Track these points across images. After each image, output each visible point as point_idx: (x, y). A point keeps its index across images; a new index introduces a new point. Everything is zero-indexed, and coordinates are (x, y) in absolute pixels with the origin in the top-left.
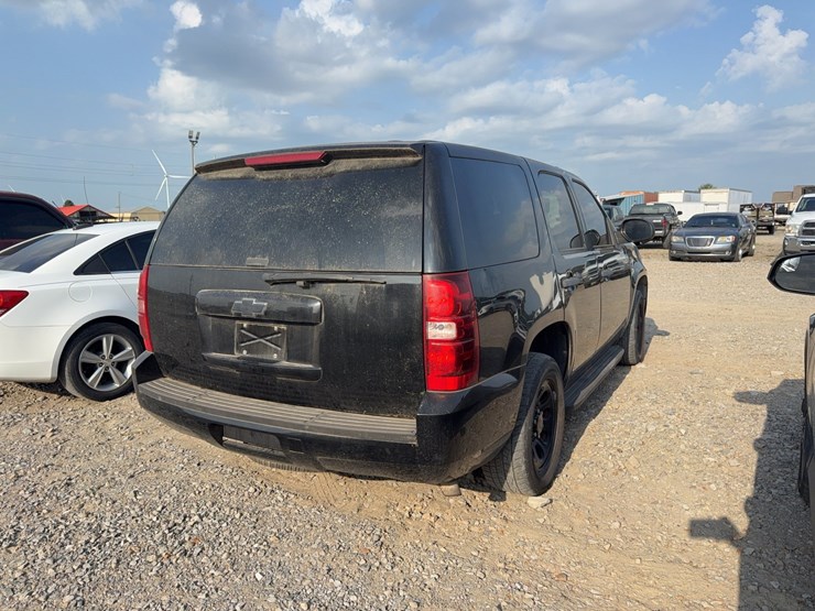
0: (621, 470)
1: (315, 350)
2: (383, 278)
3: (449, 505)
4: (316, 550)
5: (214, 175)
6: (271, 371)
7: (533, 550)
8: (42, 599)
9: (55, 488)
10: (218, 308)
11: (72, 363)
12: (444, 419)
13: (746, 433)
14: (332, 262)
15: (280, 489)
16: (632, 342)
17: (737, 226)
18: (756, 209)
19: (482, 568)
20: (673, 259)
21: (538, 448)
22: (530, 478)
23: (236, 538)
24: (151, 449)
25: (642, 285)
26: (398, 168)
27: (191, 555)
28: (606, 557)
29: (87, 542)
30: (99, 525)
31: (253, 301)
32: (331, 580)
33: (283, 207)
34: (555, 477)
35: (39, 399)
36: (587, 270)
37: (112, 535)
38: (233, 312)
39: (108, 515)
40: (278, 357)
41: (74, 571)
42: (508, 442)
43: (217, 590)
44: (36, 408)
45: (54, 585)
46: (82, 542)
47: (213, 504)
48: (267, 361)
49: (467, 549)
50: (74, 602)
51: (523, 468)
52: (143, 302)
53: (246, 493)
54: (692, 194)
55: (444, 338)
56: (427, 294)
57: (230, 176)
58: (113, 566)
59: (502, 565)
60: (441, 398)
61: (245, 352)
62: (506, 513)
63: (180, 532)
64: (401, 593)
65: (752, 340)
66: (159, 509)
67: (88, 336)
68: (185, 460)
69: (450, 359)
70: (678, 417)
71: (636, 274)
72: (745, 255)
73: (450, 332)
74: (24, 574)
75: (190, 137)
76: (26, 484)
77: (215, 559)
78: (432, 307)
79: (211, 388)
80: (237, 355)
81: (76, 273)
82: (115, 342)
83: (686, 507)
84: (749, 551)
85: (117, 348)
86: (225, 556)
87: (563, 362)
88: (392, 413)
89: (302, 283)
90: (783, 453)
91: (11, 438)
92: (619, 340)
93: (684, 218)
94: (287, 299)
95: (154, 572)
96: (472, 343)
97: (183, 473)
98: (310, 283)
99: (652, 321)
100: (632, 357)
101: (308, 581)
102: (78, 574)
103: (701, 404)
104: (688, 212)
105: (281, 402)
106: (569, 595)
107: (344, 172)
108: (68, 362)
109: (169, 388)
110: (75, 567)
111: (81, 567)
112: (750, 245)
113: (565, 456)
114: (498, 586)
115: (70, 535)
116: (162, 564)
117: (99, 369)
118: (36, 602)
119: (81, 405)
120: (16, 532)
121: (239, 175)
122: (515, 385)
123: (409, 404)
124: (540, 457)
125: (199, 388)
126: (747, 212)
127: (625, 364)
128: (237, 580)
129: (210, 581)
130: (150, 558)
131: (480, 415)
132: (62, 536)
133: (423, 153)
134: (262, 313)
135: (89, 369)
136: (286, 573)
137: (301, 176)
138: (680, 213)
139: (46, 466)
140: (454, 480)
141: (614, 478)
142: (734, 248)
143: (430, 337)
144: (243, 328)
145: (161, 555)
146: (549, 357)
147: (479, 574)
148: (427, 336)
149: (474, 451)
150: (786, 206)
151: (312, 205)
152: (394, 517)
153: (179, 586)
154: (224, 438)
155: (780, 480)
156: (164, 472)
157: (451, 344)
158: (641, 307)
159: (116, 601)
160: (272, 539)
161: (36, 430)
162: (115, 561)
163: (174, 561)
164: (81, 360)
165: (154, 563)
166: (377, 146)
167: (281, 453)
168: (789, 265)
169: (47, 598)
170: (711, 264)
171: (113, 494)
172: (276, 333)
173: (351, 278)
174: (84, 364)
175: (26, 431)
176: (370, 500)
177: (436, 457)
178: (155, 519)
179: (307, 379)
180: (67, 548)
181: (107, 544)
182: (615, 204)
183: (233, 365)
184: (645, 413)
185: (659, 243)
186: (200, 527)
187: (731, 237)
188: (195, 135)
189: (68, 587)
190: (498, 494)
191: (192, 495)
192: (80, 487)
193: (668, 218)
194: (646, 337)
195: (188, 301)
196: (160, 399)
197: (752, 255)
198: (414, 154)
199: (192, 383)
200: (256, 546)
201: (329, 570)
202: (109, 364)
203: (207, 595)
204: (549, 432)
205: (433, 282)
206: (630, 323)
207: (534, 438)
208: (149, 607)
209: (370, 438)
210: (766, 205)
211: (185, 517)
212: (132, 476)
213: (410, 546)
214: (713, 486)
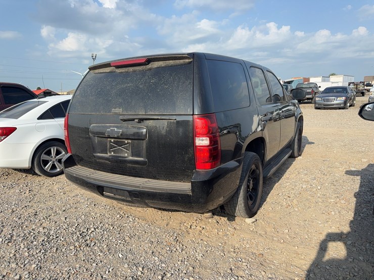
0: (289, 206)
1: (144, 152)
2: (174, 117)
3: (209, 222)
4: (147, 243)
5: (97, 71)
6: (124, 161)
7: (247, 243)
8: (22, 266)
9: (29, 216)
10: (100, 133)
11: (38, 160)
12: (204, 183)
13: (349, 188)
14: (151, 110)
15: (131, 216)
16: (296, 147)
17: (346, 93)
18: (356, 85)
19: (223, 251)
20: (317, 108)
21: (250, 196)
22: (246, 210)
23: (111, 238)
24: (73, 198)
25: (301, 120)
26: (182, 65)
27: (90, 246)
28: (282, 246)
29: (43, 241)
30: (49, 233)
31: (115, 129)
32: (154, 257)
33: (128, 85)
34: (258, 209)
35: (24, 176)
36: (275, 113)
37: (55, 237)
38: (106, 135)
39: (53, 228)
40: (127, 155)
41: (37, 253)
42: (235, 193)
43: (101, 262)
44: (22, 180)
45: (28, 260)
46: (41, 240)
47: (101, 223)
48: (123, 157)
49: (217, 243)
50: (37, 267)
51: (243, 205)
52: (66, 131)
53: (116, 218)
54: (326, 78)
55: (204, 145)
56: (195, 125)
57: (104, 71)
58: (55, 251)
59: (233, 250)
60: (203, 173)
61: (112, 153)
62: (235, 226)
63: (85, 236)
64: (186, 263)
65: (353, 145)
66: (76, 225)
67: (44, 147)
68: (89, 203)
69: (207, 154)
70: (317, 181)
71: (297, 115)
72: (350, 106)
73: (206, 142)
74: (15, 255)
75: (92, 57)
76: (17, 215)
77: (101, 248)
78: (198, 130)
79: (98, 170)
80: (109, 154)
81: (38, 119)
82: (57, 150)
83: (320, 222)
84: (349, 242)
85: (58, 153)
86: (105, 246)
87: (262, 156)
88: (181, 180)
89: (137, 120)
90: (366, 197)
91: (11, 194)
92: (290, 146)
93: (321, 89)
94: (131, 128)
95: (73, 254)
96: (217, 147)
97: (88, 209)
98: (141, 120)
99: (306, 137)
100: (296, 154)
101: (143, 258)
102: (38, 255)
103: (328, 175)
104: (323, 86)
105: (130, 176)
106: (264, 263)
107: (156, 68)
108: (36, 159)
109: (79, 170)
110: (37, 252)
111: (40, 252)
112: (353, 101)
113: (263, 200)
114: (231, 260)
115: (36, 237)
116: (77, 250)
117: (50, 163)
118: (19, 268)
119: (43, 179)
120: (12, 236)
121: (108, 71)
122: (238, 167)
123: (188, 176)
124: (251, 200)
125: (93, 170)
126: (352, 86)
127: (293, 157)
128: (110, 257)
129: (98, 258)
130: (71, 248)
131: (222, 180)
132: (32, 238)
133: (193, 58)
134: (120, 135)
135: (46, 162)
136: (133, 254)
137: (137, 70)
138: (320, 87)
139: (26, 207)
140: (210, 211)
141: (286, 209)
142: (345, 103)
143: (197, 145)
144: (111, 142)
145: (76, 246)
146: (255, 154)
147: (222, 254)
148: (195, 144)
149: (220, 197)
150: (370, 82)
151: (141, 84)
152: (183, 228)
153: (84, 260)
154: (104, 193)
155: (365, 210)
156: (79, 209)
157: (207, 148)
158: (300, 130)
159: (55, 267)
160: (127, 238)
161: (22, 191)
162: (55, 249)
163: (82, 249)
164: (42, 158)
165: (73, 250)
166: (171, 55)
167: (130, 199)
168: (369, 108)
169: (24, 266)
170: (334, 110)
171: (55, 219)
172: (126, 144)
173: (159, 118)
174: (43, 160)
175: (17, 191)
176: (172, 220)
177: (201, 200)
178: (74, 230)
179: (141, 165)
180: (34, 243)
181: (52, 241)
182: (290, 83)
183: (107, 159)
184: (302, 179)
185: (310, 101)
186: (94, 233)
187: (344, 98)
188: (94, 56)
189: (34, 261)
190: (231, 217)
191: (91, 219)
192: (41, 216)
193: (314, 89)
194: (302, 144)
195: (87, 130)
196: (75, 175)
197: (354, 106)
198: (189, 58)
199: (89, 168)
200: (120, 242)
201: (153, 253)
202: (55, 160)
203: (97, 264)
204: (255, 189)
205: (198, 118)
206: (295, 138)
207: (248, 192)
208: (70, 269)
209: (170, 192)
210: (361, 82)
211: (88, 229)
212: (64, 211)
213: (190, 241)
214: (333, 213)
